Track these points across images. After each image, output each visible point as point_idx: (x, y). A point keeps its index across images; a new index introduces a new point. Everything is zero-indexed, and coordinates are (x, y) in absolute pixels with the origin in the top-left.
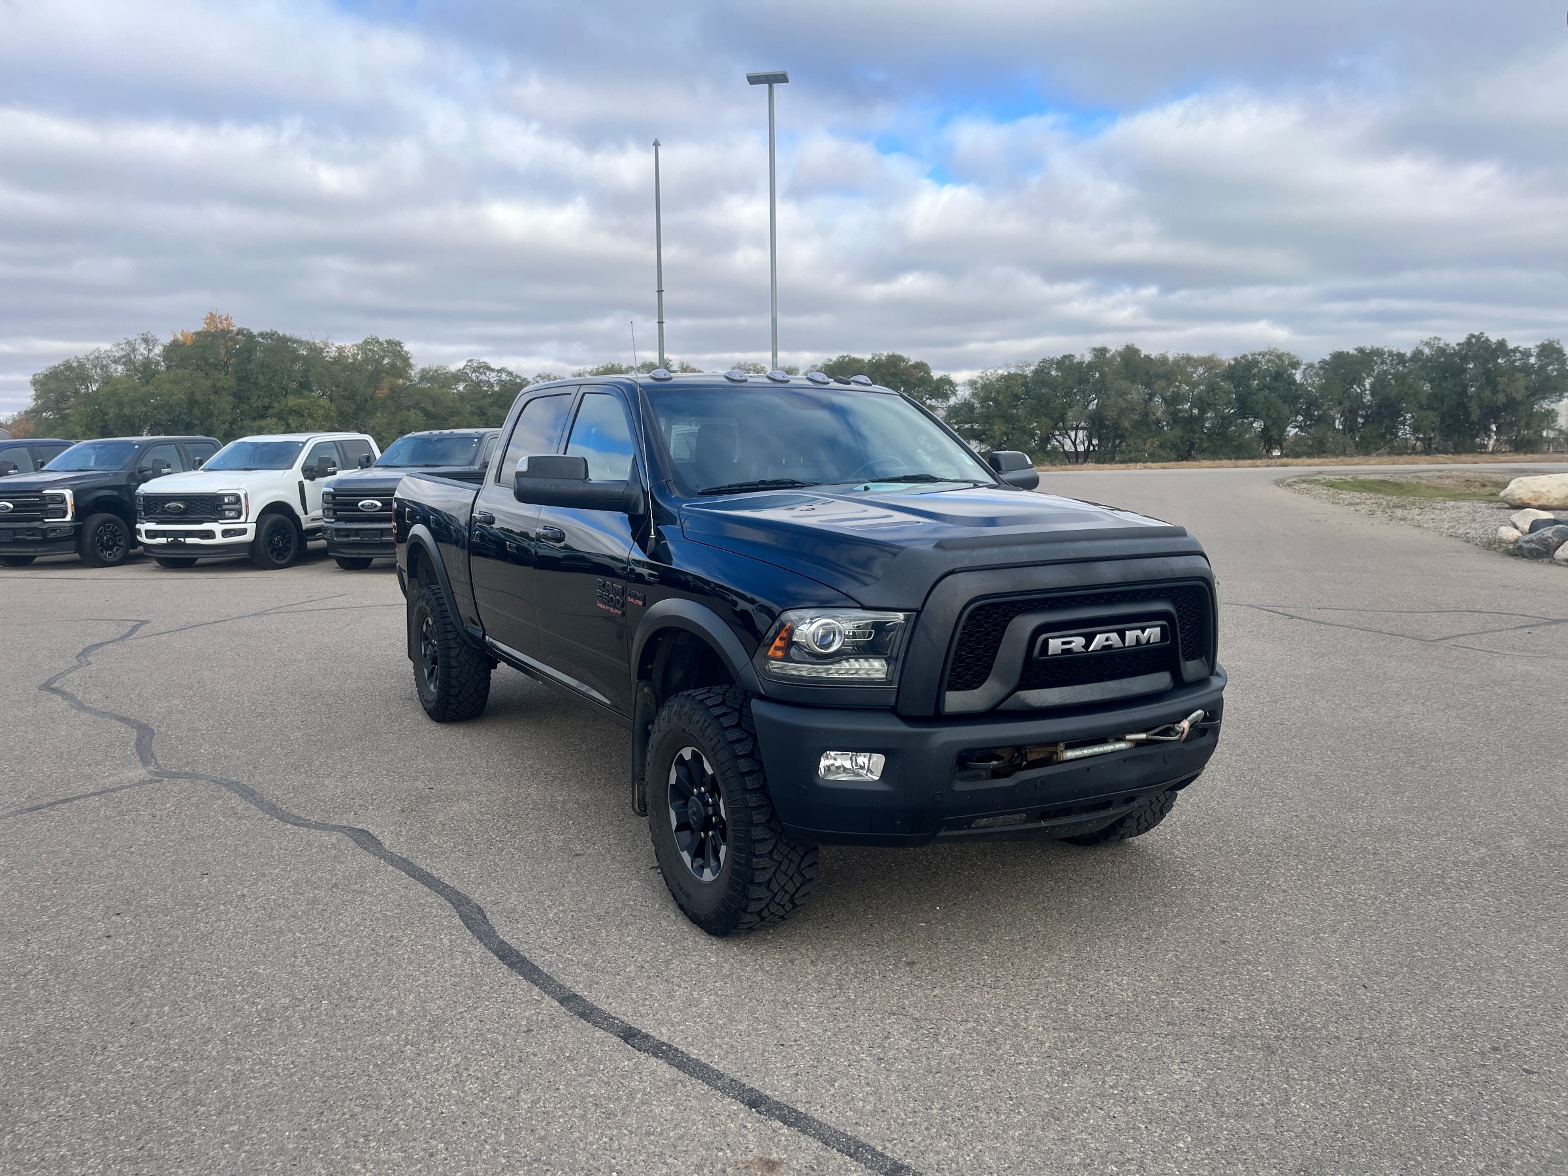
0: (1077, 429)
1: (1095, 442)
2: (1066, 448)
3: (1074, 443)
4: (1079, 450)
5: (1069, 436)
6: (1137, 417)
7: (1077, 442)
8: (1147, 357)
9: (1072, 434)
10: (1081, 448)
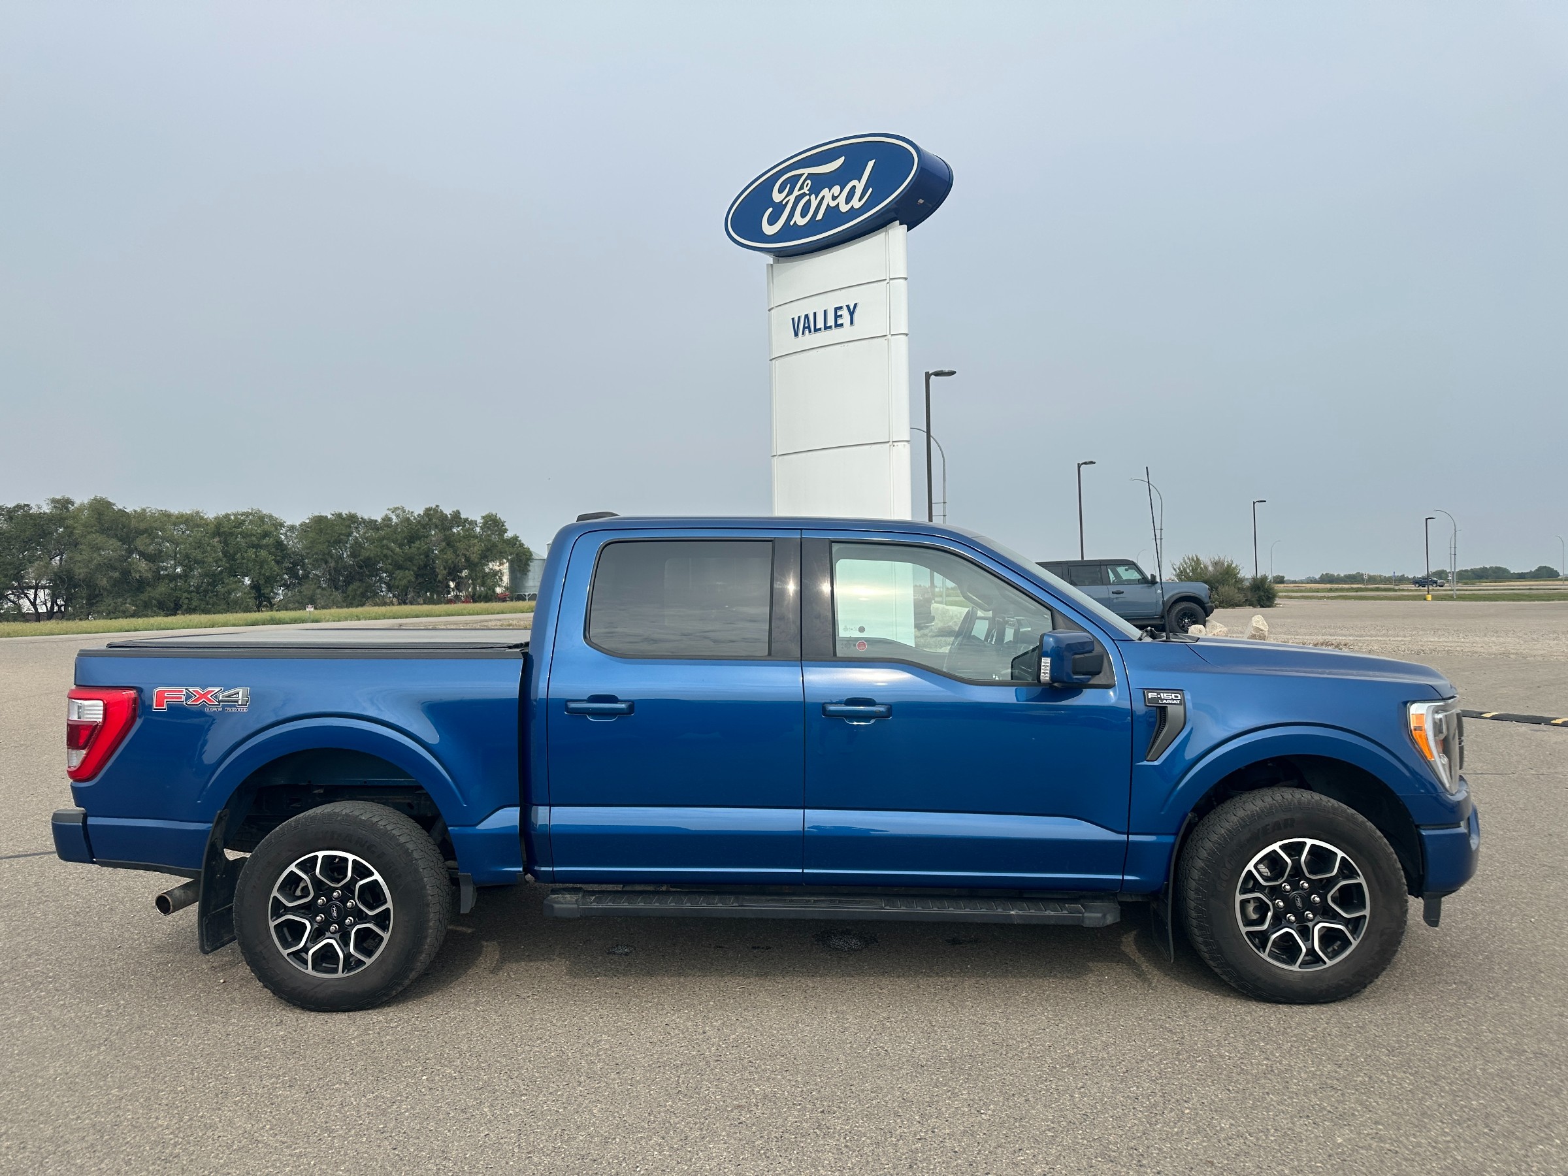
0: (36, 588)
1: (60, 602)
2: (24, 610)
3: (34, 604)
4: (40, 611)
5: (27, 597)
6: (116, 575)
7: (38, 601)
8: (122, 512)
9: (31, 595)
10: (42, 609)
